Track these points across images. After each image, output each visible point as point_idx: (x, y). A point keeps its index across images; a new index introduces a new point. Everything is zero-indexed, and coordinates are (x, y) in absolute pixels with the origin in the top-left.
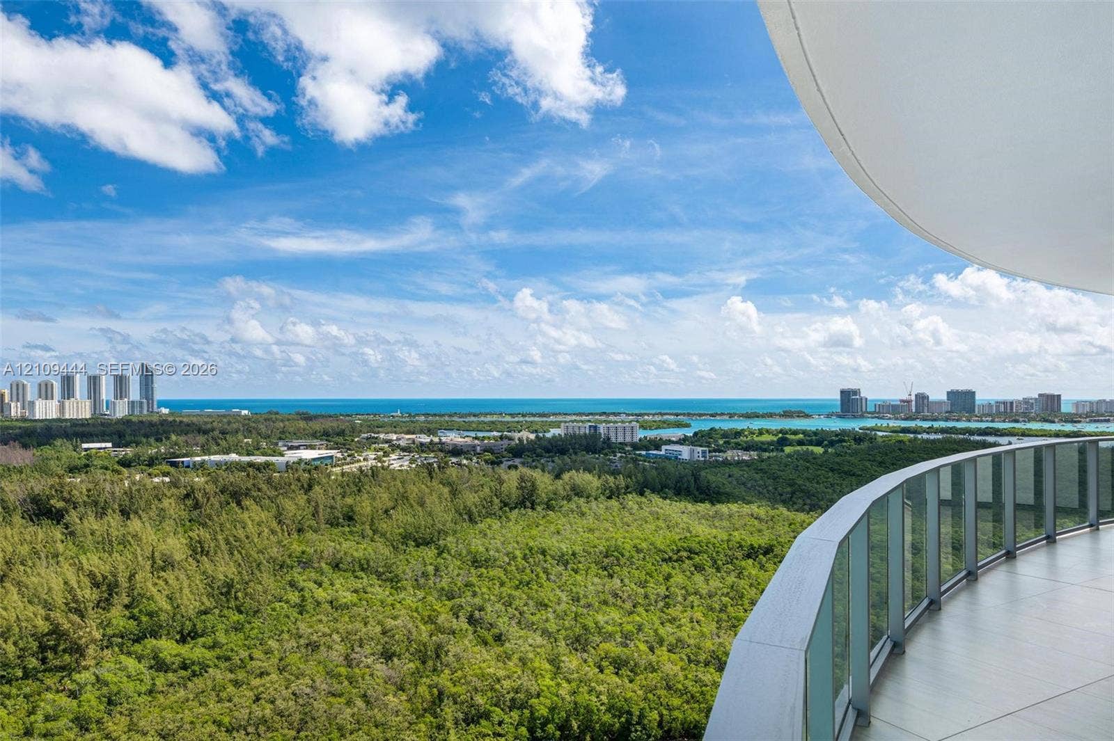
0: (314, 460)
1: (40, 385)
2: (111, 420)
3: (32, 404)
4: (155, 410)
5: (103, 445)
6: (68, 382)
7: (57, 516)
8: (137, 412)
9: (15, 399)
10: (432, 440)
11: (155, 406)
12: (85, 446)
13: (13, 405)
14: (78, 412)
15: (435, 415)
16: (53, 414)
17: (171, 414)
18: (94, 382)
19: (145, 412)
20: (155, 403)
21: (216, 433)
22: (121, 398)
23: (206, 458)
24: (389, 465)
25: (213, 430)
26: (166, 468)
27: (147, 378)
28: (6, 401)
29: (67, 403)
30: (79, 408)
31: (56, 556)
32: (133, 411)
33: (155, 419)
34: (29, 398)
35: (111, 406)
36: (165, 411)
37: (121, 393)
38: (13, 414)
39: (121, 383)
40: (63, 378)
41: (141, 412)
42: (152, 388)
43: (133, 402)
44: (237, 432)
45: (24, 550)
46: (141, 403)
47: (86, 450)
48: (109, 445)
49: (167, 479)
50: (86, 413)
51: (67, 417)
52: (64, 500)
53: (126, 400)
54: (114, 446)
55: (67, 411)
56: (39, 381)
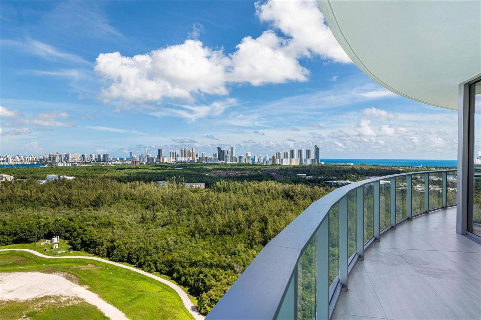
1: (284, 153)
2: (306, 166)
3: (282, 160)
4: (320, 162)
5: (303, 175)
6: (292, 152)
7: (292, 198)
8: (313, 164)
9: (277, 158)
10: (439, 180)
11: (320, 161)
12: (298, 175)
13: (277, 160)
14: (295, 163)
15: (441, 168)
16: (288, 163)
17: (325, 164)
18: (300, 152)
19: (316, 163)
20: (320, 160)
21: (342, 172)
22: (309, 158)
23: (338, 181)
24: (417, 189)
25: (340, 171)
26: (325, 184)
27: (317, 149)
28: (275, 159)
29: (292, 159)
30: (296, 162)
31: (292, 210)
32: (312, 163)
33: (319, 165)
34: (281, 158)
35: (305, 161)
36: (323, 163)
37: (309, 156)
38: (277, 163)
39: (308, 152)
40: (291, 151)
41: (315, 163)
42: (319, 154)
43: (312, 160)
44: (349, 172)
45: (283, 207)
46: (315, 160)
47: (298, 176)
48: (305, 175)
49: (325, 188)
50: (298, 164)
51: (292, 164)
52: (293, 192)
53: (310, 159)
54: (307, 175)
55: (292, 162)
56: (284, 152)
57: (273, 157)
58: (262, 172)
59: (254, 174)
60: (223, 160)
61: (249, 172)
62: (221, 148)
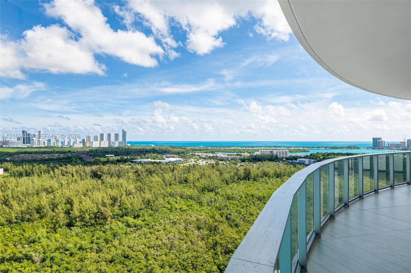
0: (175, 161)
1: (94, 137)
2: (114, 148)
3: (92, 142)
4: (126, 144)
5: (112, 155)
6: (102, 135)
7: (99, 177)
8: (121, 145)
9: (87, 141)
10: (213, 155)
11: (126, 143)
12: (107, 155)
13: (87, 143)
15: (214, 147)
16: (98, 146)
17: (131, 146)
18: (109, 135)
19: (123, 145)
20: (126, 142)
21: (144, 152)
23: (141, 160)
24: (199, 164)
25: (143, 151)
26: (130, 163)
27: (124, 133)
28: (85, 142)
29: (102, 142)
30: (105, 144)
31: (99, 189)
32: (120, 145)
33: (127, 147)
34: (91, 141)
35: (114, 143)
36: (129, 145)
37: (117, 139)
38: (87, 145)
39: (117, 136)
40: (101, 134)
41: (122, 145)
42: (126, 137)
43: (120, 142)
44: (151, 152)
45: (91, 187)
46: (122, 142)
47: (107, 157)
48: (113, 155)
49: (130, 167)
50: (107, 146)
51: (102, 146)
52: (101, 172)
53: (118, 141)
54: (115, 156)
55: (101, 145)
56: (94, 135)
57: (84, 140)
58: (72, 154)
59: (63, 156)
60: (29, 144)
61: (58, 154)
62: (26, 132)
